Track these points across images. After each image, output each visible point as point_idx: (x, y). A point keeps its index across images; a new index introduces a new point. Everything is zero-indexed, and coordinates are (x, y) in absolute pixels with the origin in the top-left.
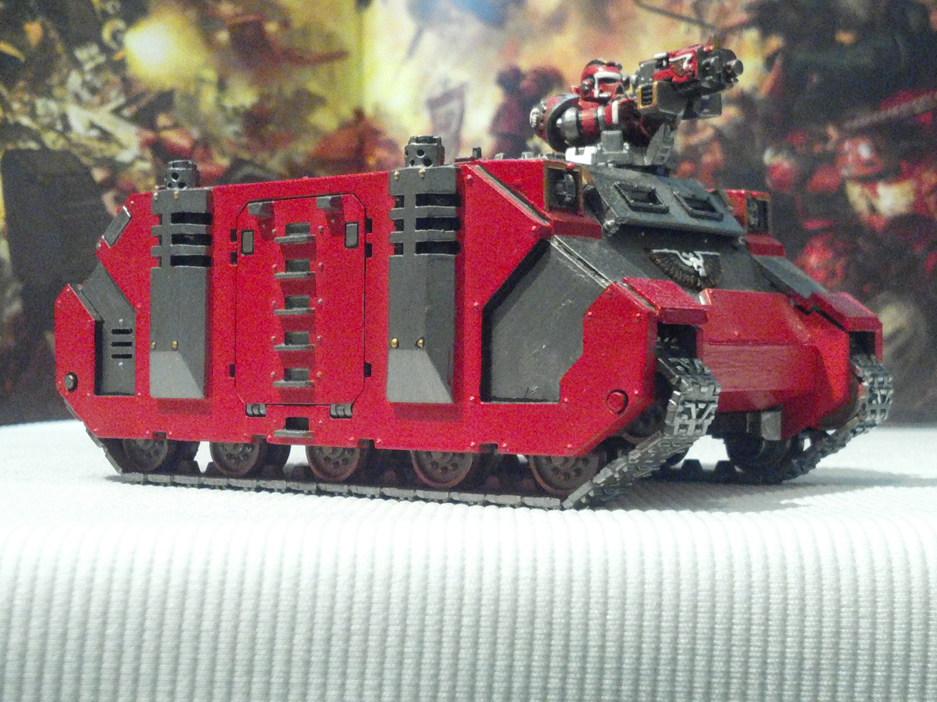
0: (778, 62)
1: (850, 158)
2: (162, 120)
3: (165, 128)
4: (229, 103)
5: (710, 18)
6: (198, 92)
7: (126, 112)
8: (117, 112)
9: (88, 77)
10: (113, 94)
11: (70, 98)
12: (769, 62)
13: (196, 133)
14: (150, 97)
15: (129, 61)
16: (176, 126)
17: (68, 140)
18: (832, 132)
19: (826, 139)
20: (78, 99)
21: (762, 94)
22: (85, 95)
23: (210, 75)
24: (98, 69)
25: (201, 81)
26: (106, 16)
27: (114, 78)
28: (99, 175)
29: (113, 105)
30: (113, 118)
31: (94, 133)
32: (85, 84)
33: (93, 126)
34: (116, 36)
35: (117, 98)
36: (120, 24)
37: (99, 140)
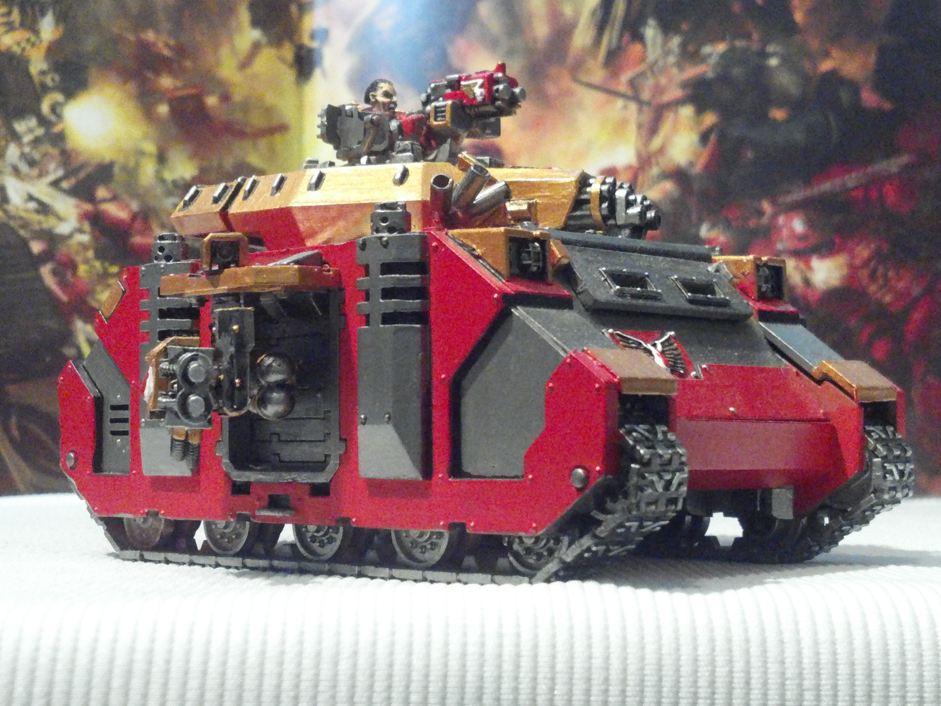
0: (713, 137)
1: (785, 232)
2: (101, 193)
3: (105, 200)
4: (169, 176)
5: (646, 95)
6: (137, 164)
7: (65, 185)
8: (55, 184)
9: (27, 150)
10: (52, 166)
11: (8, 170)
12: (704, 138)
13: (135, 206)
14: (89, 169)
15: (68, 132)
16: (114, 199)
17: (6, 212)
18: (766, 206)
19: (761, 213)
20: (16, 171)
21: (697, 169)
22: (24, 168)
23: (150, 148)
24: (36, 142)
25: (141, 153)
26: (45, 89)
27: (54, 151)
28: (36, 247)
29: (52, 177)
30: (51, 191)
31: (32, 205)
32: (23, 156)
33: (31, 198)
34: (54, 108)
35: (55, 170)
36: (59, 97)
37: (38, 212)
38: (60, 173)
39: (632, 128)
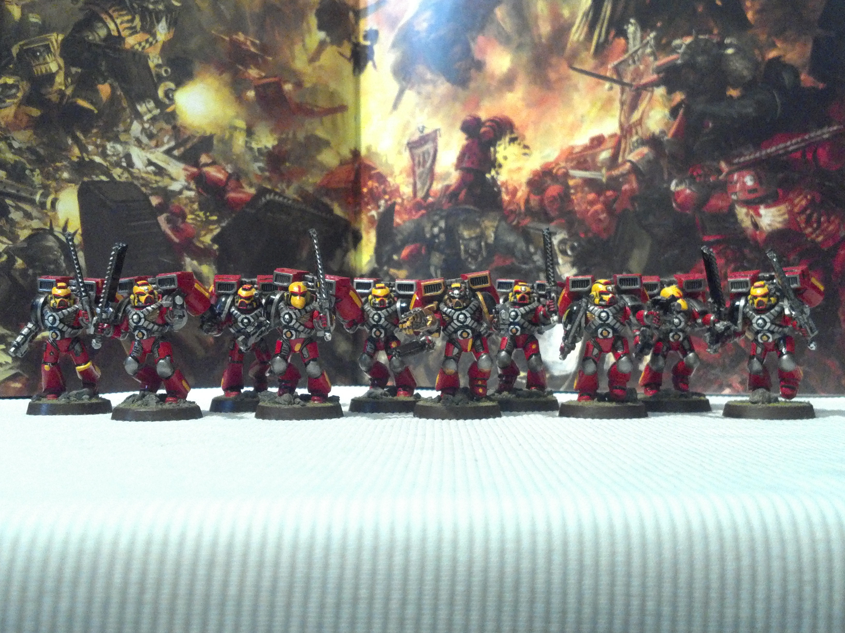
0: (681, 111)
1: (738, 186)
2: (204, 159)
3: (207, 165)
4: (255, 145)
5: (627, 79)
6: (231, 137)
8: (168, 152)
9: (147, 126)
10: (166, 138)
11: (132, 141)
12: (674, 112)
13: (229, 169)
14: (194, 141)
15: (178, 112)
16: (213, 163)
17: (131, 174)
18: (724, 166)
19: (720, 171)
20: (139, 142)
21: (668, 137)
22: (145, 140)
23: (241, 124)
24: (154, 120)
25: (234, 128)
26: (161, 79)
27: (168, 127)
28: (155, 201)
31: (151, 168)
32: (144, 130)
33: (150, 163)
34: (168, 94)
35: (168, 142)
36: (172, 85)
37: (155, 174)
38: (172, 144)
39: (617, 105)
